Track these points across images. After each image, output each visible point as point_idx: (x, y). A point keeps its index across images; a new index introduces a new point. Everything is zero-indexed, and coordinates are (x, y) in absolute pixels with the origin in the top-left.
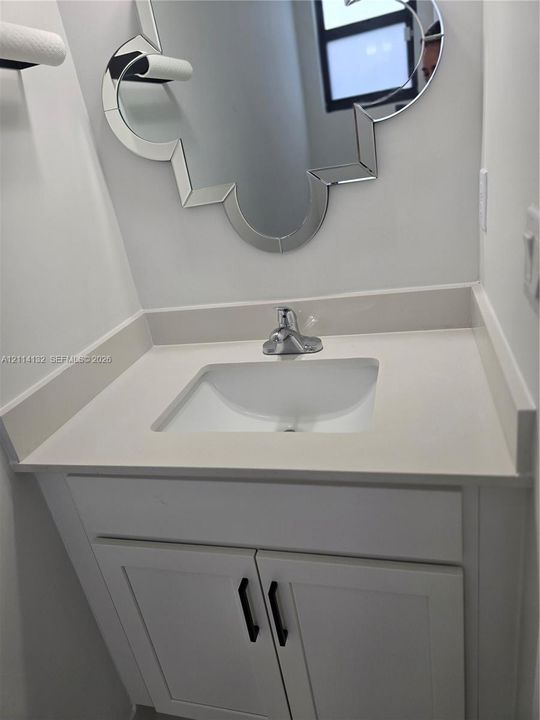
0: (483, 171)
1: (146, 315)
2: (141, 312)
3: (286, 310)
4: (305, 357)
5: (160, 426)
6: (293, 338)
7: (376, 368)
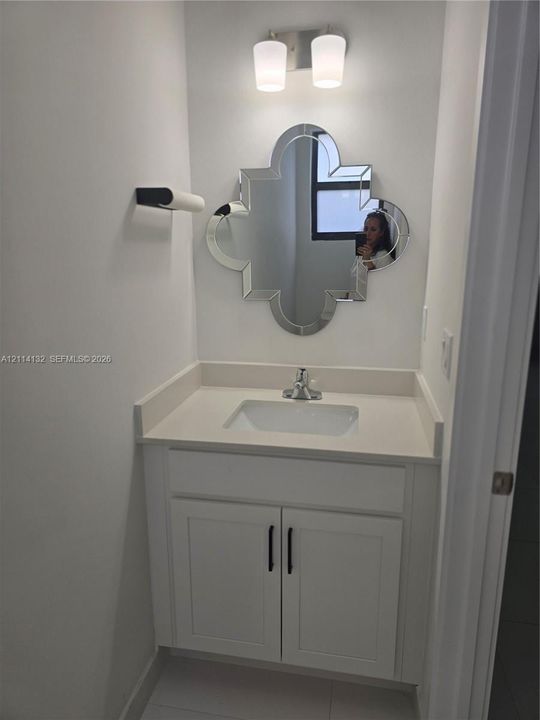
0: (425, 307)
1: (201, 364)
2: (198, 362)
3: (303, 370)
4: (310, 402)
5: (227, 425)
6: (305, 389)
7: (357, 413)
